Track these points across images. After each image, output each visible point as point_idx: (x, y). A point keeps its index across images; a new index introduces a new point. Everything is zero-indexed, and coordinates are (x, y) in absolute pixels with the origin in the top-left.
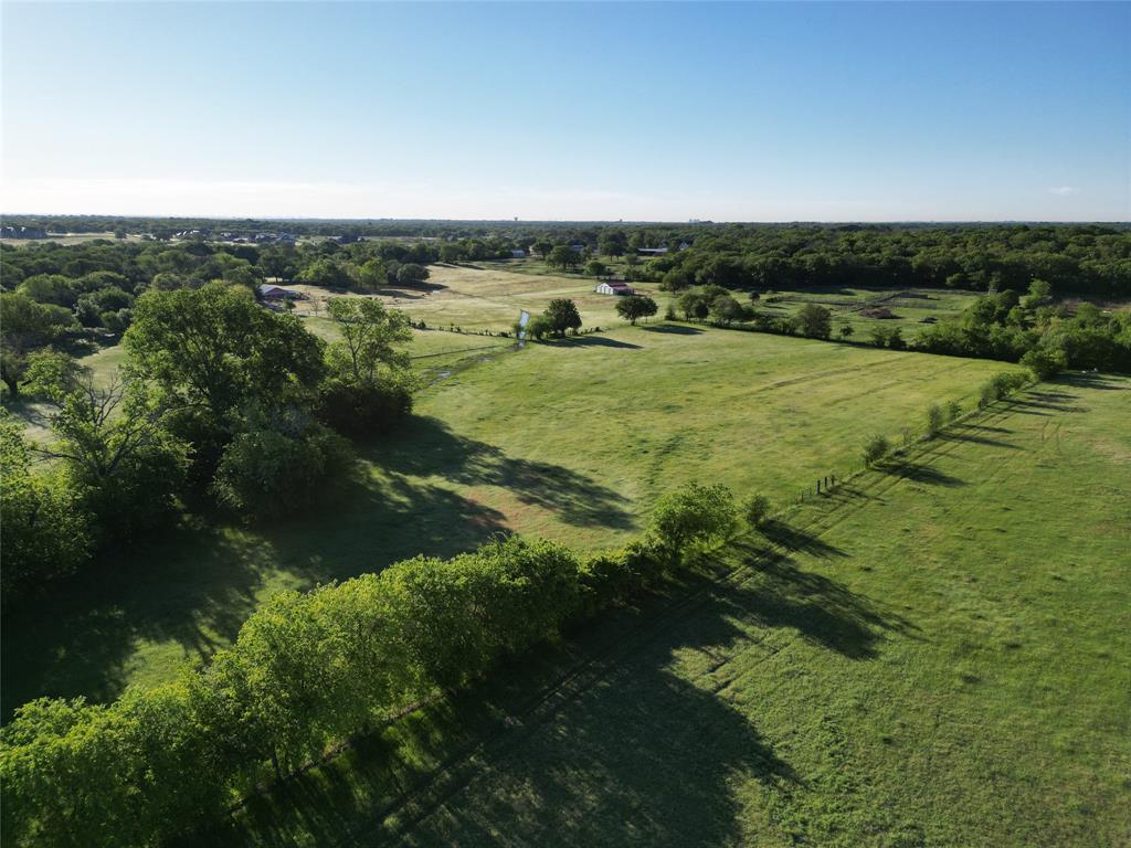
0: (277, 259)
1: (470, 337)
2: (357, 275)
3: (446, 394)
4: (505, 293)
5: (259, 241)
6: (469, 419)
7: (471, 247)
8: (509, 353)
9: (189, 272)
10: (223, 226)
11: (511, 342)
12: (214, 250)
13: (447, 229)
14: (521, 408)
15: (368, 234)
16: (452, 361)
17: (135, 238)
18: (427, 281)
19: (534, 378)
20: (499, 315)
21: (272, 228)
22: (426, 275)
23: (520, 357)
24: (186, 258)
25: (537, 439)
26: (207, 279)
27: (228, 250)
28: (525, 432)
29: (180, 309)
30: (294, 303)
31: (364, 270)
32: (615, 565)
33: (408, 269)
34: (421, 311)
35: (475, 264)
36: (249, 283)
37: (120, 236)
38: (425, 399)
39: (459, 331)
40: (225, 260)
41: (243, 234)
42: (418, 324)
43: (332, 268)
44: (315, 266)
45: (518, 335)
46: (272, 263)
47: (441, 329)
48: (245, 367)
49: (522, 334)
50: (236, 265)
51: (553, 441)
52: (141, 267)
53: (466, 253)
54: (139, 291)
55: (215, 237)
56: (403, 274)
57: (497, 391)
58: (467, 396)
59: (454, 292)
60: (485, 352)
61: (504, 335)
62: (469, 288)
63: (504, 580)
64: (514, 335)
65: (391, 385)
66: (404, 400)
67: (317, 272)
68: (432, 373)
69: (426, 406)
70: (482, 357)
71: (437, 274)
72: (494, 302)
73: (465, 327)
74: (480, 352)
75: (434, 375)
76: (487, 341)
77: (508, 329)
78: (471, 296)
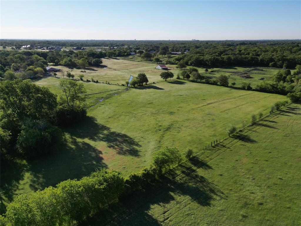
0: (53, 57)
1: (112, 86)
2: (78, 63)
3: (101, 108)
4: (126, 69)
5: (50, 49)
6: (106, 118)
7: (117, 52)
8: (123, 92)
9: (24, 62)
10: (38, 44)
11: (125, 87)
12: (33, 54)
13: (112, 44)
14: (123, 113)
15: (86, 46)
16: (104, 95)
17: (9, 49)
18: (102, 64)
19: (130, 102)
20: (123, 77)
21: (54, 44)
22: (101, 62)
23: (127, 93)
24: (23, 57)
25: (126, 125)
26: (29, 65)
27: (38, 54)
28: (123, 122)
29: (7, 87)
30: (57, 73)
31: (80, 61)
32: (138, 176)
33: (95, 60)
34: (98, 76)
35: (118, 58)
36: (42, 67)
37: (4, 48)
38: (93, 110)
39: (109, 83)
40: (36, 58)
41: (44, 46)
42: (96, 81)
43: (70, 61)
44: (65, 60)
45: (127, 85)
46: (51, 58)
47: (103, 83)
48: (29, 105)
49: (129, 85)
50: (40, 59)
51: (131, 126)
52: (8, 60)
53: (115, 54)
54: (6, 70)
55: (35, 48)
56: (94, 62)
57: (117, 106)
58: (107, 109)
59: (110, 68)
60: (116, 92)
61: (123, 85)
62: (115, 67)
63: (96, 187)
64: (126, 85)
65: (79, 107)
66: (84, 112)
67: (65, 62)
68: (97, 100)
69: (93, 113)
70: (114, 94)
71: (105, 61)
72: (122, 72)
73: (112, 82)
74: (114, 92)
75: (97, 101)
76: (117, 87)
77: (124, 83)
78: (115, 70)
